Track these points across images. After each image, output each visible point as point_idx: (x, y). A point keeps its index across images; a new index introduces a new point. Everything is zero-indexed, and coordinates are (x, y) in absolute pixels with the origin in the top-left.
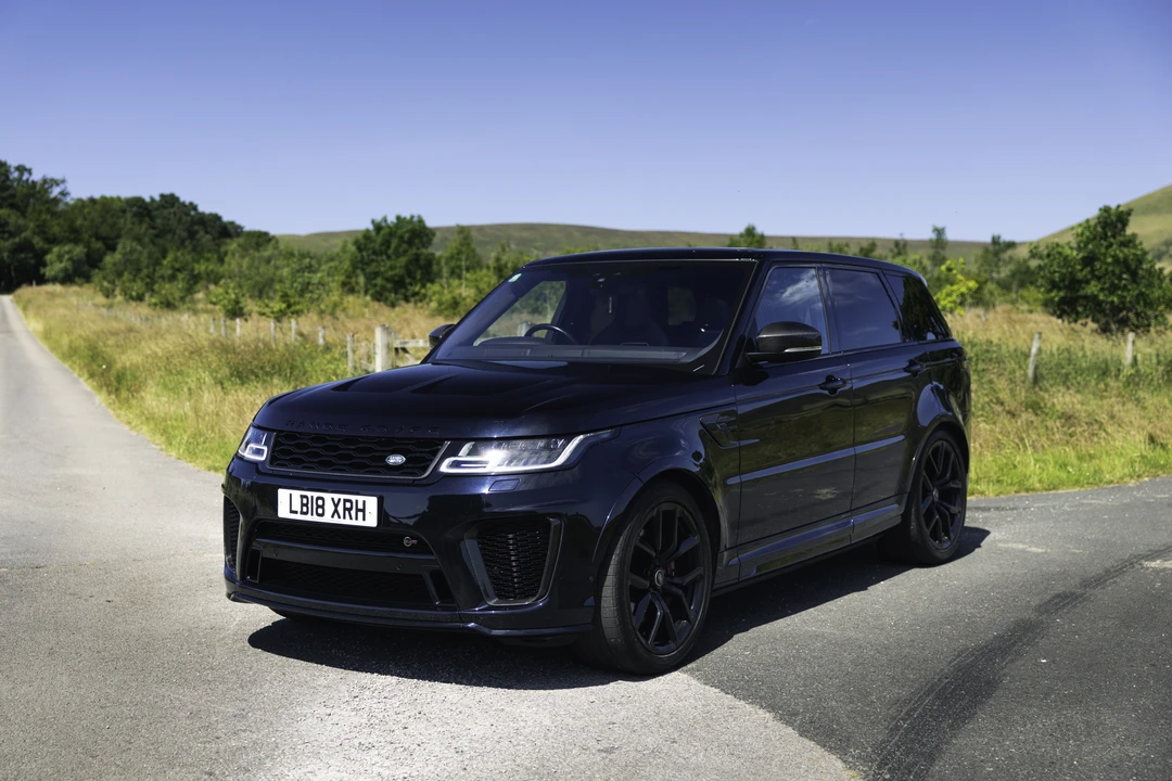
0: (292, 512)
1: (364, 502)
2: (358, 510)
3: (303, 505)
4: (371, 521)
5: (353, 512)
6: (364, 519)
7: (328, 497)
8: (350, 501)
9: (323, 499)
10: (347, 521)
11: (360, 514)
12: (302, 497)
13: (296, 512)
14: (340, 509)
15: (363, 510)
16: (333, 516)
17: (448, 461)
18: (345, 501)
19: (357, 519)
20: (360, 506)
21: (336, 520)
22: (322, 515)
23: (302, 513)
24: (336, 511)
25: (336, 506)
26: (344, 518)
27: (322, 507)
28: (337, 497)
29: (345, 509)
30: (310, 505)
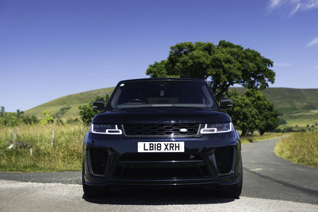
0: (145, 150)
1: (179, 144)
2: (176, 147)
3: (150, 147)
4: (182, 150)
5: (174, 148)
6: (179, 150)
7: (162, 143)
8: (173, 144)
9: (160, 144)
10: (172, 151)
11: (177, 148)
12: (150, 144)
13: (147, 150)
14: (168, 147)
15: (179, 147)
16: (165, 150)
17: (202, 130)
18: (170, 144)
19: (176, 150)
20: (177, 145)
21: (166, 151)
22: (160, 150)
23: (150, 150)
24: (166, 148)
25: (166, 146)
26: (170, 150)
27: (160, 147)
28: (166, 143)
29: (170, 147)
30: (154, 147)
